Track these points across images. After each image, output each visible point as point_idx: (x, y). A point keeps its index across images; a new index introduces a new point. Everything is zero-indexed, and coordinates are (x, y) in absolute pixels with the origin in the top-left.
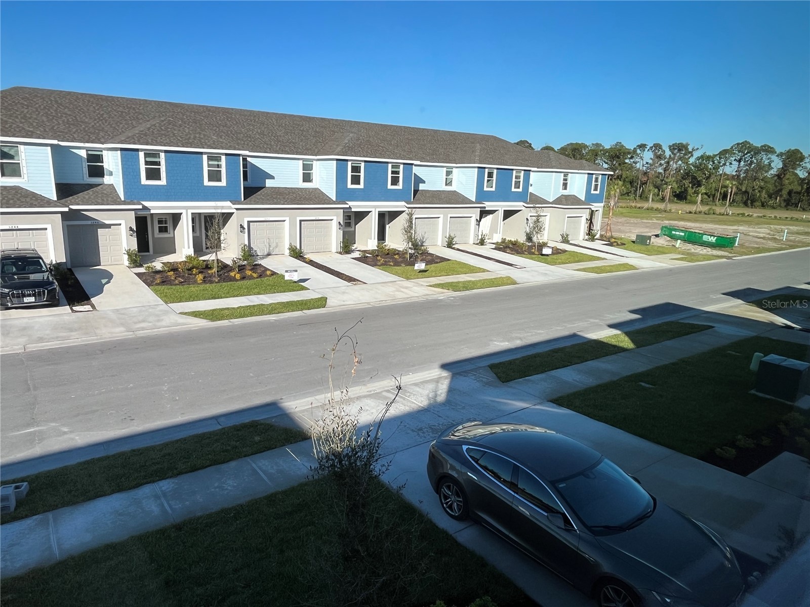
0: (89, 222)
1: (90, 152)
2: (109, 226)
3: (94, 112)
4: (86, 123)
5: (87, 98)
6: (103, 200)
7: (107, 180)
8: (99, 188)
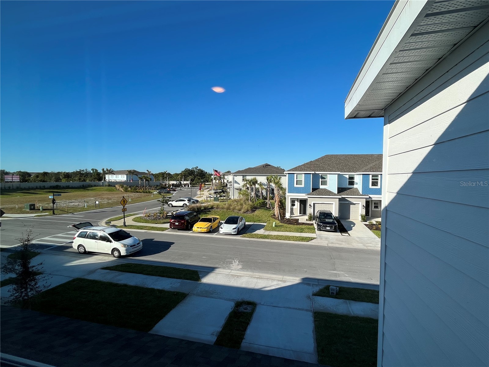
0: (347, 202)
1: (350, 176)
2: (354, 204)
3: (352, 161)
4: (349, 165)
5: (350, 156)
6: (354, 194)
7: (355, 186)
8: (352, 189)
